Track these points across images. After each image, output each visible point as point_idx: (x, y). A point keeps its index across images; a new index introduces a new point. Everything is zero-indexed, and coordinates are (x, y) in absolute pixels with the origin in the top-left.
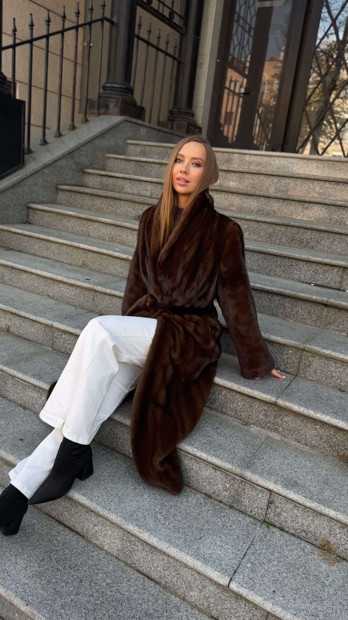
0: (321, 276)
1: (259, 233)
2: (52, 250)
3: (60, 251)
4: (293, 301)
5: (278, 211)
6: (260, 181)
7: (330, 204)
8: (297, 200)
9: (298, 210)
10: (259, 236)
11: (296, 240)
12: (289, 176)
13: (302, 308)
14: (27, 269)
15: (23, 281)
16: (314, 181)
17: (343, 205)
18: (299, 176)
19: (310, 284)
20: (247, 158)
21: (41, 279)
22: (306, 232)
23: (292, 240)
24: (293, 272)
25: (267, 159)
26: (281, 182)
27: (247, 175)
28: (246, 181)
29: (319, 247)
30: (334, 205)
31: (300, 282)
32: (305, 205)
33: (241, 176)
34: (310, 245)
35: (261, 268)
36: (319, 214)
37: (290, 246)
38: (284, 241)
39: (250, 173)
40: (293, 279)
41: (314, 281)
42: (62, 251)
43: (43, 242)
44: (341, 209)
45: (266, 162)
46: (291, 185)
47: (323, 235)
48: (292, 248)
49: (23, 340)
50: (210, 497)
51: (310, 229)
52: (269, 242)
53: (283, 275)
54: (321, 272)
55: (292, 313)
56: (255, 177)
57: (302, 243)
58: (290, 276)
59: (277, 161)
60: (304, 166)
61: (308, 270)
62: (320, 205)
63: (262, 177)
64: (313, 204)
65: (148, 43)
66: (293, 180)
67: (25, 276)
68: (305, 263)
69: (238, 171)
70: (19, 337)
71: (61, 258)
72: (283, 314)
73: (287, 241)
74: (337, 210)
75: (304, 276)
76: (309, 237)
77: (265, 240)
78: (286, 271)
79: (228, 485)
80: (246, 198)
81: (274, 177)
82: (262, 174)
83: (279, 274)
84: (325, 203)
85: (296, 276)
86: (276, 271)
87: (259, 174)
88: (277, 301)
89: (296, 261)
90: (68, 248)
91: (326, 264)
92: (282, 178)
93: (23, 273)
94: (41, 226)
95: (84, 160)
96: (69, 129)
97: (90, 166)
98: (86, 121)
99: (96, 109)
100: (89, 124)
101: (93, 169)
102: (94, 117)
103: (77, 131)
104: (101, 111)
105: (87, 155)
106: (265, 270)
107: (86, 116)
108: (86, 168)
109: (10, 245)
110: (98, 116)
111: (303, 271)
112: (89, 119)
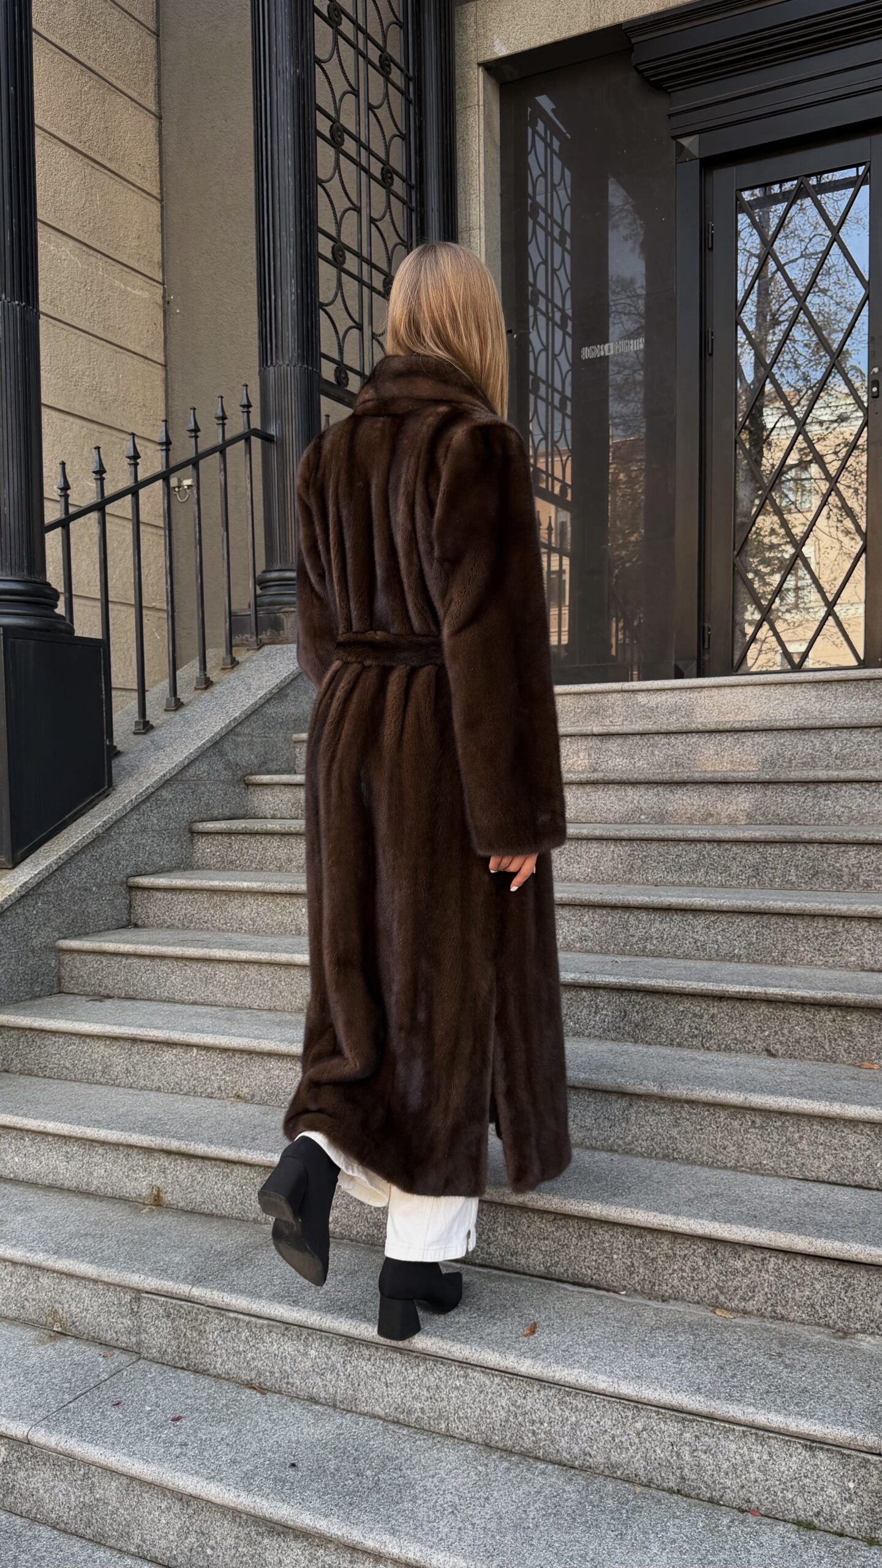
1: (727, 868)
2: (219, 981)
3: (242, 980)
4: (868, 1018)
5: (756, 810)
6: (690, 748)
8: (798, 779)
9: (804, 802)
10: (730, 875)
11: (823, 872)
12: (761, 727)
14: (176, 1036)
15: (165, 1069)
16: (822, 732)
18: (784, 725)
20: (642, 698)
21: (214, 1055)
22: (844, 851)
23: (813, 876)
24: (841, 949)
25: (691, 695)
26: (743, 743)
27: (656, 738)
28: (656, 752)
31: (866, 971)
32: (819, 789)
33: (641, 742)
34: (861, 881)
35: (757, 951)
36: (858, 806)
37: (811, 889)
38: (794, 879)
39: (662, 733)
40: (847, 966)
42: (246, 979)
45: (690, 703)
46: (768, 748)
48: (819, 893)
49: (204, 1218)
50: (809, 1526)
51: (852, 843)
52: (757, 885)
53: (819, 960)
55: (872, 1048)
56: (678, 741)
57: (840, 877)
58: (837, 958)
59: (716, 698)
60: (787, 700)
62: (857, 786)
63: (694, 739)
64: (840, 784)
66: (770, 736)
67: (169, 1055)
68: (866, 924)
69: (632, 732)
70: (192, 1212)
71: (244, 998)
72: (850, 1053)
73: (802, 877)
75: (872, 955)
76: (853, 861)
77: (745, 883)
78: (823, 949)
79: (851, 1483)
80: (671, 791)
81: (724, 735)
82: (691, 732)
83: (807, 958)
84: (869, 778)
85: (853, 959)
86: (798, 951)
87: (686, 733)
88: (829, 1024)
89: (843, 921)
90: (263, 970)
92: (743, 734)
93: (165, 1049)
94: (168, 927)
95: (245, 756)
96: (196, 689)
97: (260, 767)
98: (234, 663)
99: (252, 634)
100: (241, 672)
101: (269, 772)
102: (251, 653)
103: (216, 689)
104: (263, 637)
105: (251, 744)
106: (771, 952)
107: (231, 653)
108: (252, 774)
109: (100, 986)
110: (259, 649)
111: (866, 944)
112: (238, 658)
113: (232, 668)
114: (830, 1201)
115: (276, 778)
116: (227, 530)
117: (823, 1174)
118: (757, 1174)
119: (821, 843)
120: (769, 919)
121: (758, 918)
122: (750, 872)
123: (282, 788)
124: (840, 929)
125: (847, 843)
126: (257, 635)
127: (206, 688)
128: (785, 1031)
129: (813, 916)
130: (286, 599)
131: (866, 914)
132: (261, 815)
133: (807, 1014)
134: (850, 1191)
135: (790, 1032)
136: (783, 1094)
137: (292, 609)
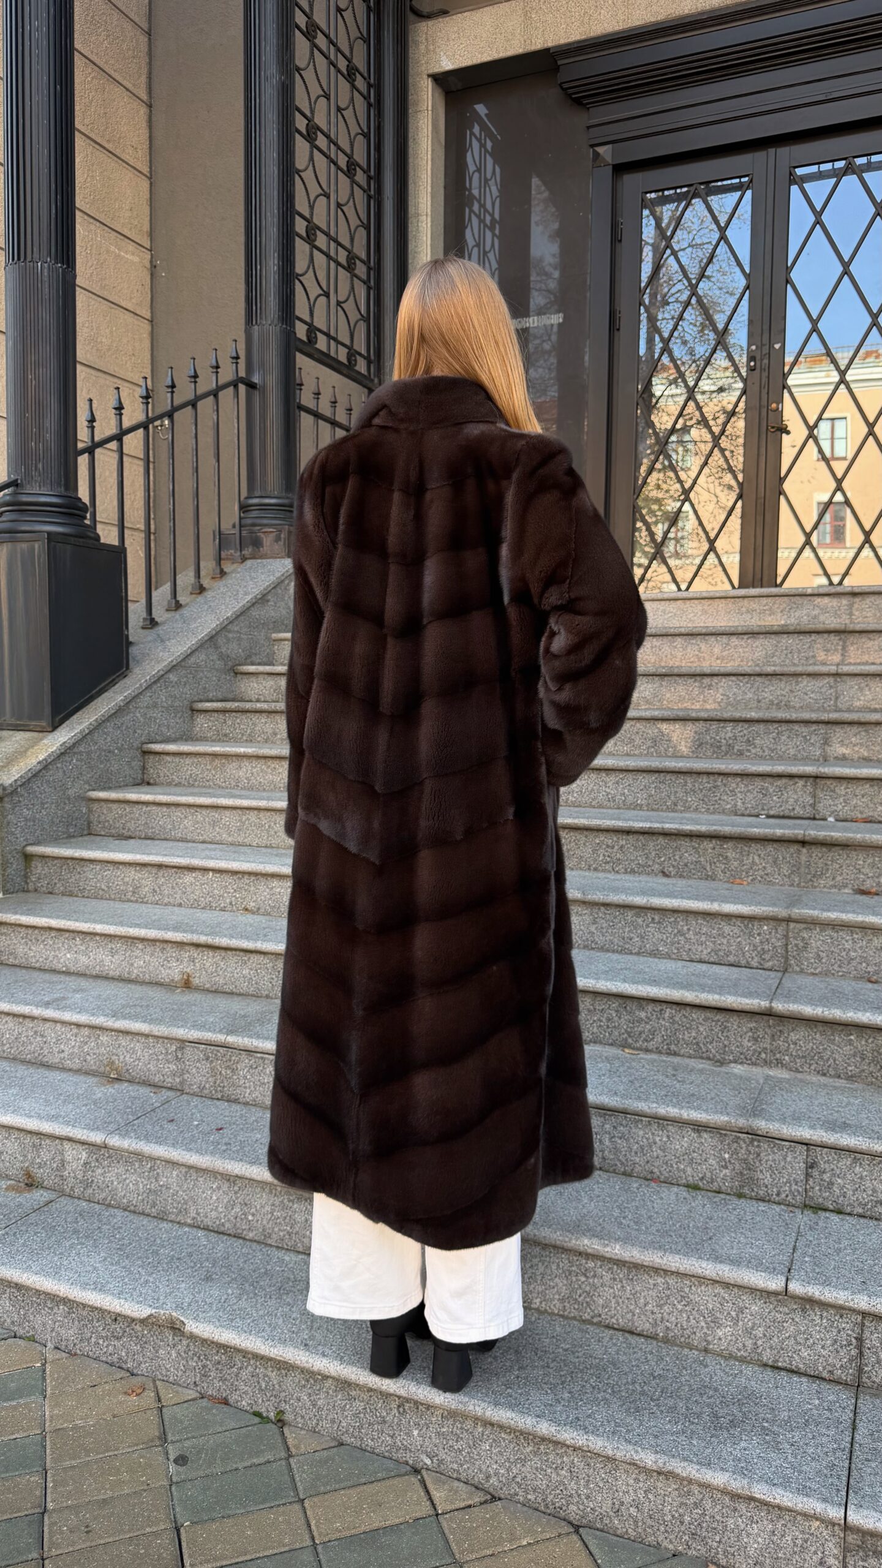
0: (775, 798)
4: (740, 846)
7: (751, 672)
11: (707, 743)
13: (759, 856)
14: (196, 862)
15: (186, 889)
16: (707, 638)
17: (778, 672)
19: (757, 816)
21: (226, 877)
22: (723, 727)
24: (720, 799)
29: (753, 751)
30: (759, 675)
31: (739, 815)
32: (703, 680)
34: (735, 751)
35: (655, 801)
36: (734, 694)
37: (697, 757)
40: (723, 812)
41: (763, 809)
43: (204, 812)
44: (775, 681)
47: (755, 727)
49: (227, 995)
50: (696, 1188)
51: (730, 721)
53: (703, 807)
54: (774, 791)
55: (743, 868)
57: (719, 747)
58: (717, 806)
61: (748, 791)
62: (734, 678)
64: (720, 677)
65: (317, 415)
66: (665, 639)
67: (189, 878)
68: (739, 779)
70: (216, 991)
71: (246, 837)
72: (726, 873)
74: (767, 683)
75: (743, 803)
76: (730, 735)
78: (706, 799)
79: (727, 1156)
83: (694, 806)
84: (743, 672)
85: (729, 806)
86: (687, 801)
88: (710, 851)
89: (721, 777)
91: (780, 776)
93: (186, 872)
94: (176, 785)
95: (234, 649)
96: (191, 594)
97: (246, 659)
98: (223, 573)
99: (236, 550)
100: (229, 581)
101: (253, 664)
102: (235, 565)
103: (209, 594)
104: (245, 552)
105: (239, 639)
106: (666, 802)
107: (220, 565)
108: (240, 665)
109: (123, 829)
110: (243, 562)
111: (739, 795)
112: (225, 570)
113: (221, 577)
114: (710, 973)
115: (261, 668)
116: (218, 461)
117: (704, 957)
118: (655, 957)
119: (706, 720)
120: (665, 776)
121: (657, 775)
122: (649, 743)
123: (266, 676)
124: (719, 784)
125: (725, 721)
126: (241, 551)
127: (200, 593)
128: (677, 857)
129: (699, 773)
130: (265, 521)
131: (739, 772)
132: (247, 699)
133: (693, 844)
134: (727, 968)
135: (680, 858)
136: (676, 897)
137: (271, 530)
